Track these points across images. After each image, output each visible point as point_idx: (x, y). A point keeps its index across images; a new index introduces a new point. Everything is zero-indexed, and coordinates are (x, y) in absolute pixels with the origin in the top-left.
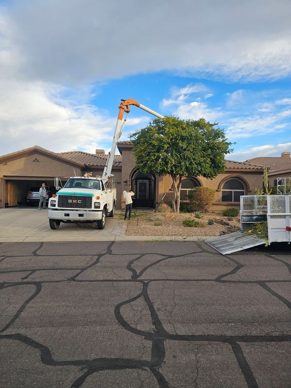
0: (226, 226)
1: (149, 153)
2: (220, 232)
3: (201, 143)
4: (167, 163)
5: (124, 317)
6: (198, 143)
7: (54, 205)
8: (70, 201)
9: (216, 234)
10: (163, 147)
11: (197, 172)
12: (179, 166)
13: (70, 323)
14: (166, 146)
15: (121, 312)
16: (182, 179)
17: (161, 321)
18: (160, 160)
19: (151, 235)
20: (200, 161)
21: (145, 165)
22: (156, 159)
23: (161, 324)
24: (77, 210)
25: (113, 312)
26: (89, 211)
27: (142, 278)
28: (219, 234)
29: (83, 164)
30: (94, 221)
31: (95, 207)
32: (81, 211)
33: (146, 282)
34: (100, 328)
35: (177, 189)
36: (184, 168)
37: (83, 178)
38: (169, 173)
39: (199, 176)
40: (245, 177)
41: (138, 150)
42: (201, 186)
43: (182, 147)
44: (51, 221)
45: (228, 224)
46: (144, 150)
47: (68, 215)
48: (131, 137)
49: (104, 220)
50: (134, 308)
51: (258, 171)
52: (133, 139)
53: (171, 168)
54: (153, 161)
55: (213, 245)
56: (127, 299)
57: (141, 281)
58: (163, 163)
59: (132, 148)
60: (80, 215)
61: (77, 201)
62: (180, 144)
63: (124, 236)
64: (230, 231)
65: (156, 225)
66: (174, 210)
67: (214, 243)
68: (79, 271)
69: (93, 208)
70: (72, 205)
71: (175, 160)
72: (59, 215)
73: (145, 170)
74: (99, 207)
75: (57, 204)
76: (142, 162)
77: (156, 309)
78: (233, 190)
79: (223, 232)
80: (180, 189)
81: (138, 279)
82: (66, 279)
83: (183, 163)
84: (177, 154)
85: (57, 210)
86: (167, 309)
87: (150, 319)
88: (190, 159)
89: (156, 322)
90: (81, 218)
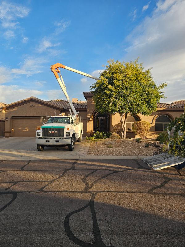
0: (158, 148)
1: (104, 99)
2: (153, 153)
3: (139, 91)
4: (116, 105)
5: (71, 226)
6: (137, 91)
7: (40, 135)
8: (50, 132)
9: (151, 154)
10: (113, 95)
11: (137, 111)
12: (124, 107)
13: (27, 230)
14: (115, 94)
15: (70, 221)
16: (127, 116)
17: (100, 231)
18: (111, 103)
19: (104, 155)
20: (138, 103)
21: (101, 107)
22: (108, 103)
23: (99, 234)
24: (55, 138)
25: (63, 221)
26: (62, 138)
27: (92, 190)
28: (153, 154)
29: (62, 107)
30: (67, 145)
31: (67, 136)
32: (57, 138)
33: (94, 193)
34: (49, 238)
35: (124, 123)
36: (127, 108)
37: (59, 116)
38: (117, 112)
39: (139, 113)
40: (171, 114)
41: (96, 98)
42: (140, 120)
43: (126, 94)
44: (38, 145)
45: (159, 147)
46: (100, 97)
47: (48, 141)
48: (92, 89)
49: (73, 144)
50: (81, 217)
51: (180, 109)
52: (93, 90)
53: (119, 109)
54: (106, 104)
55: (148, 162)
56: (77, 209)
57: (91, 192)
58: (113, 105)
59: (92, 96)
60: (57, 141)
61: (54, 132)
62: (125, 93)
63: (85, 155)
64: (161, 151)
65: (108, 147)
66: (122, 137)
67: (149, 161)
68: (48, 183)
69: (65, 136)
70: (51, 135)
71: (121, 103)
72: (43, 141)
73: (102, 110)
74: (69, 136)
75: (41, 134)
76: (99, 105)
77: (98, 219)
78: (163, 123)
79: (156, 153)
80: (126, 123)
81: (89, 190)
82: (36, 190)
83: (126, 105)
84: (123, 99)
85: (41, 138)
86: (107, 219)
87: (91, 229)
88: (132, 102)
89: (96, 232)
90: (58, 143)
